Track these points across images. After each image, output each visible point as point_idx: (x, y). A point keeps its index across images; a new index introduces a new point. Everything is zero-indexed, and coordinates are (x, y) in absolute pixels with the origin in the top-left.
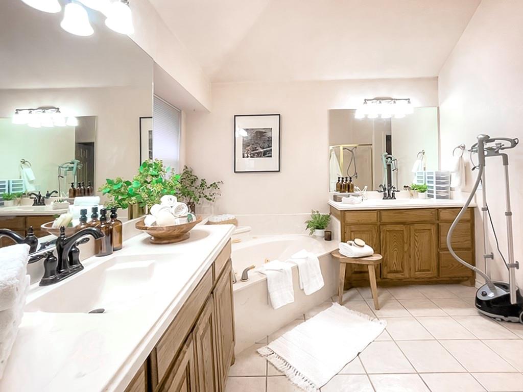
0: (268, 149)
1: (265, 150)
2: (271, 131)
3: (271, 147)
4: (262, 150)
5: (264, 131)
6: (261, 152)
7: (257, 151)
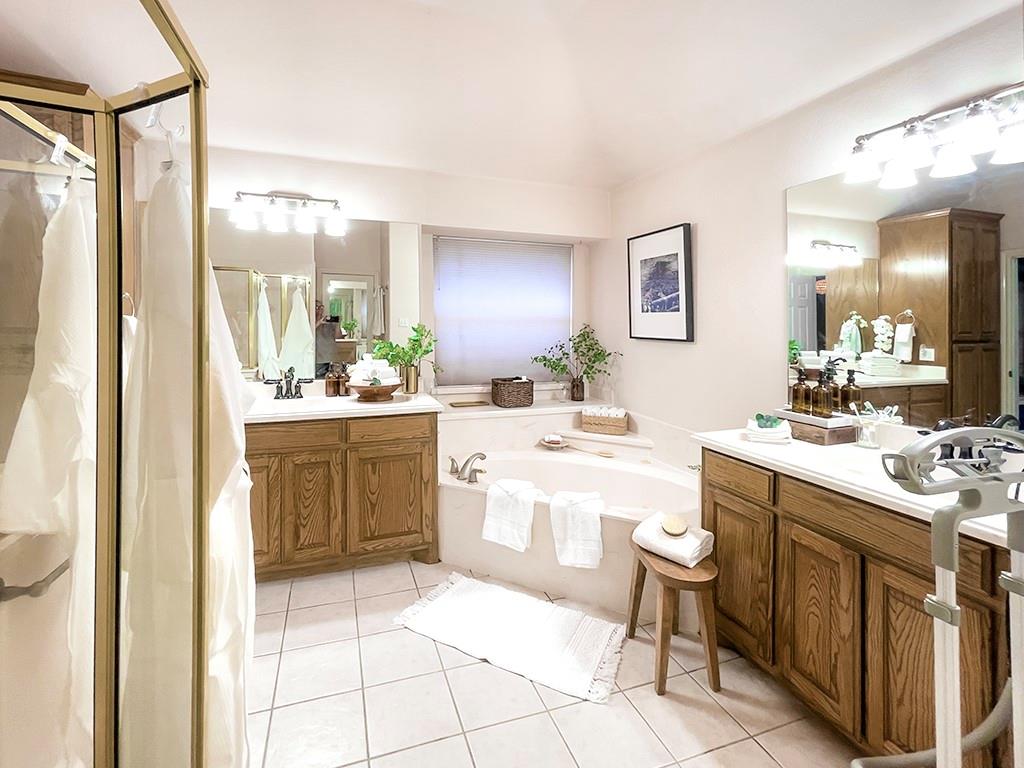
0: (674, 295)
1: (669, 296)
2: (677, 259)
3: (678, 291)
4: (665, 298)
5: (667, 260)
6: (663, 301)
7: (659, 300)
